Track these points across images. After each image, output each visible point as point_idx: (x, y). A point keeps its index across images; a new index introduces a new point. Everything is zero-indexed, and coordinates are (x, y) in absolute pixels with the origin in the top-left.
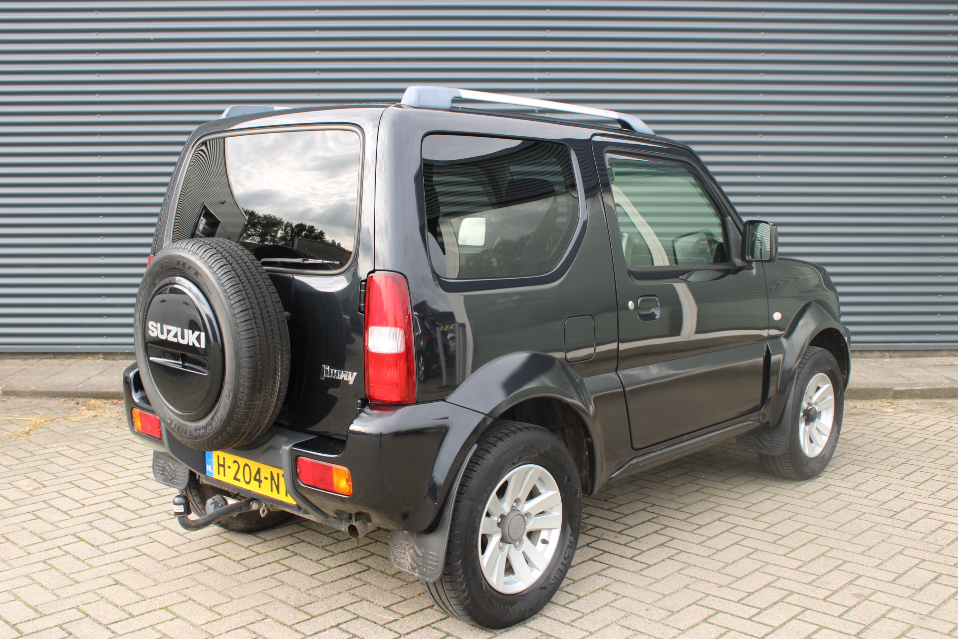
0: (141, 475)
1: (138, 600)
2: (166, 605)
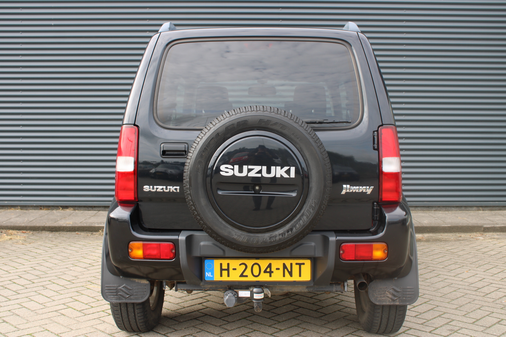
0: (32, 267)
1: (14, 330)
2: (31, 333)
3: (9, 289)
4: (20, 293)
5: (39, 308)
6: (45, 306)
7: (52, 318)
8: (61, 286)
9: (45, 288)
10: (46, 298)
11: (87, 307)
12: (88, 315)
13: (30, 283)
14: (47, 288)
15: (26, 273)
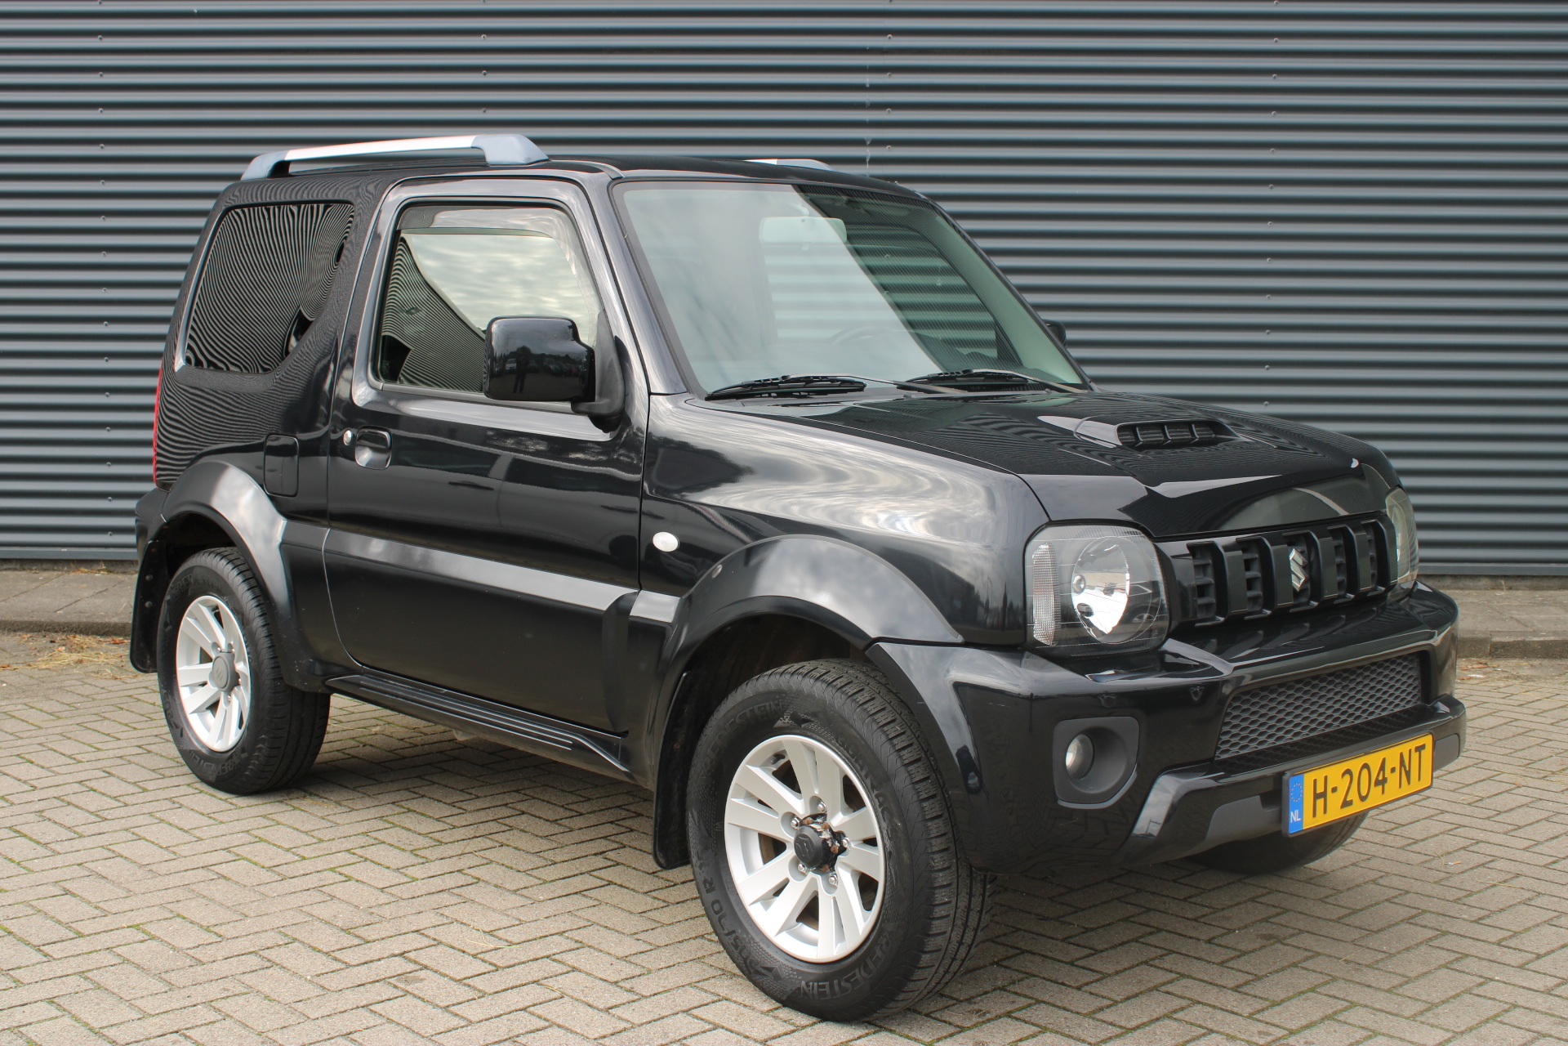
1: (94, 916)
3: (77, 807)
4: (109, 817)
5: (158, 860)
6: (174, 853)
7: (194, 887)
9: (177, 806)
10: (178, 831)
11: (290, 857)
12: (291, 880)
13: (136, 789)
14: (181, 806)
15: (124, 762)
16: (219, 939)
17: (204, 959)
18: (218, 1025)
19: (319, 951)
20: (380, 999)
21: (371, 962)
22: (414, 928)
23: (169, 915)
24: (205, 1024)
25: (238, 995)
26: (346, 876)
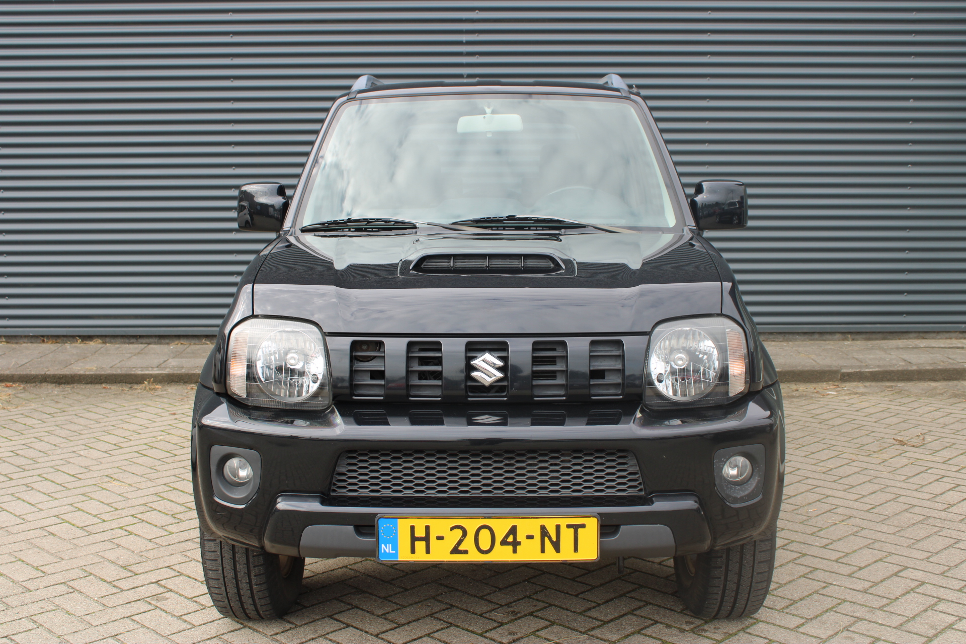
6: (23, 519)
8: (58, 484)
9: (30, 489)
10: (28, 505)
11: (96, 520)
12: (95, 535)
13: (6, 479)
14: (32, 489)
16: (43, 575)
17: (31, 588)
18: (33, 631)
19: (105, 581)
20: (139, 612)
21: (137, 587)
22: (167, 565)
23: (14, 560)
24: (25, 631)
25: (49, 611)
26: (129, 532)
